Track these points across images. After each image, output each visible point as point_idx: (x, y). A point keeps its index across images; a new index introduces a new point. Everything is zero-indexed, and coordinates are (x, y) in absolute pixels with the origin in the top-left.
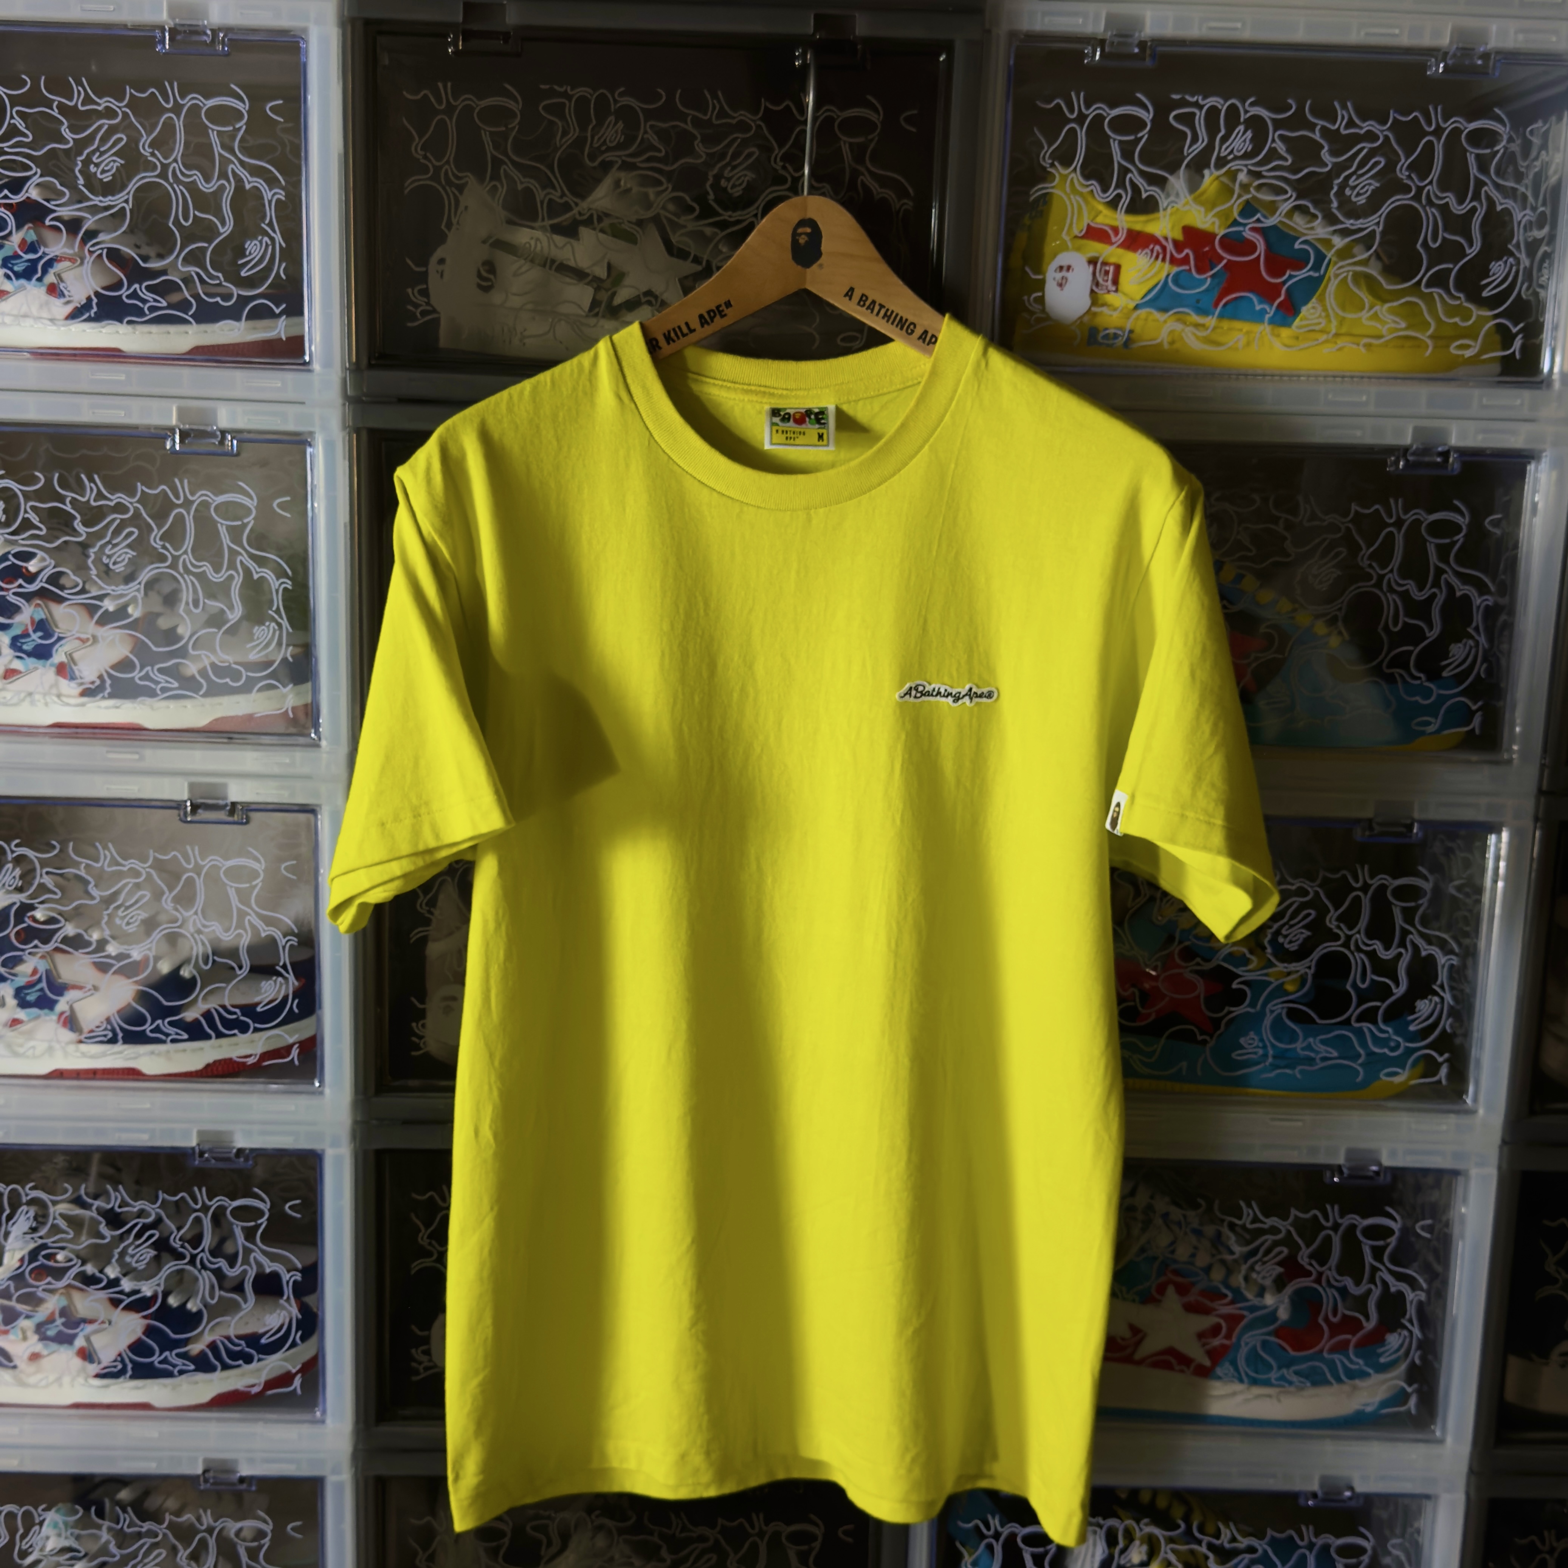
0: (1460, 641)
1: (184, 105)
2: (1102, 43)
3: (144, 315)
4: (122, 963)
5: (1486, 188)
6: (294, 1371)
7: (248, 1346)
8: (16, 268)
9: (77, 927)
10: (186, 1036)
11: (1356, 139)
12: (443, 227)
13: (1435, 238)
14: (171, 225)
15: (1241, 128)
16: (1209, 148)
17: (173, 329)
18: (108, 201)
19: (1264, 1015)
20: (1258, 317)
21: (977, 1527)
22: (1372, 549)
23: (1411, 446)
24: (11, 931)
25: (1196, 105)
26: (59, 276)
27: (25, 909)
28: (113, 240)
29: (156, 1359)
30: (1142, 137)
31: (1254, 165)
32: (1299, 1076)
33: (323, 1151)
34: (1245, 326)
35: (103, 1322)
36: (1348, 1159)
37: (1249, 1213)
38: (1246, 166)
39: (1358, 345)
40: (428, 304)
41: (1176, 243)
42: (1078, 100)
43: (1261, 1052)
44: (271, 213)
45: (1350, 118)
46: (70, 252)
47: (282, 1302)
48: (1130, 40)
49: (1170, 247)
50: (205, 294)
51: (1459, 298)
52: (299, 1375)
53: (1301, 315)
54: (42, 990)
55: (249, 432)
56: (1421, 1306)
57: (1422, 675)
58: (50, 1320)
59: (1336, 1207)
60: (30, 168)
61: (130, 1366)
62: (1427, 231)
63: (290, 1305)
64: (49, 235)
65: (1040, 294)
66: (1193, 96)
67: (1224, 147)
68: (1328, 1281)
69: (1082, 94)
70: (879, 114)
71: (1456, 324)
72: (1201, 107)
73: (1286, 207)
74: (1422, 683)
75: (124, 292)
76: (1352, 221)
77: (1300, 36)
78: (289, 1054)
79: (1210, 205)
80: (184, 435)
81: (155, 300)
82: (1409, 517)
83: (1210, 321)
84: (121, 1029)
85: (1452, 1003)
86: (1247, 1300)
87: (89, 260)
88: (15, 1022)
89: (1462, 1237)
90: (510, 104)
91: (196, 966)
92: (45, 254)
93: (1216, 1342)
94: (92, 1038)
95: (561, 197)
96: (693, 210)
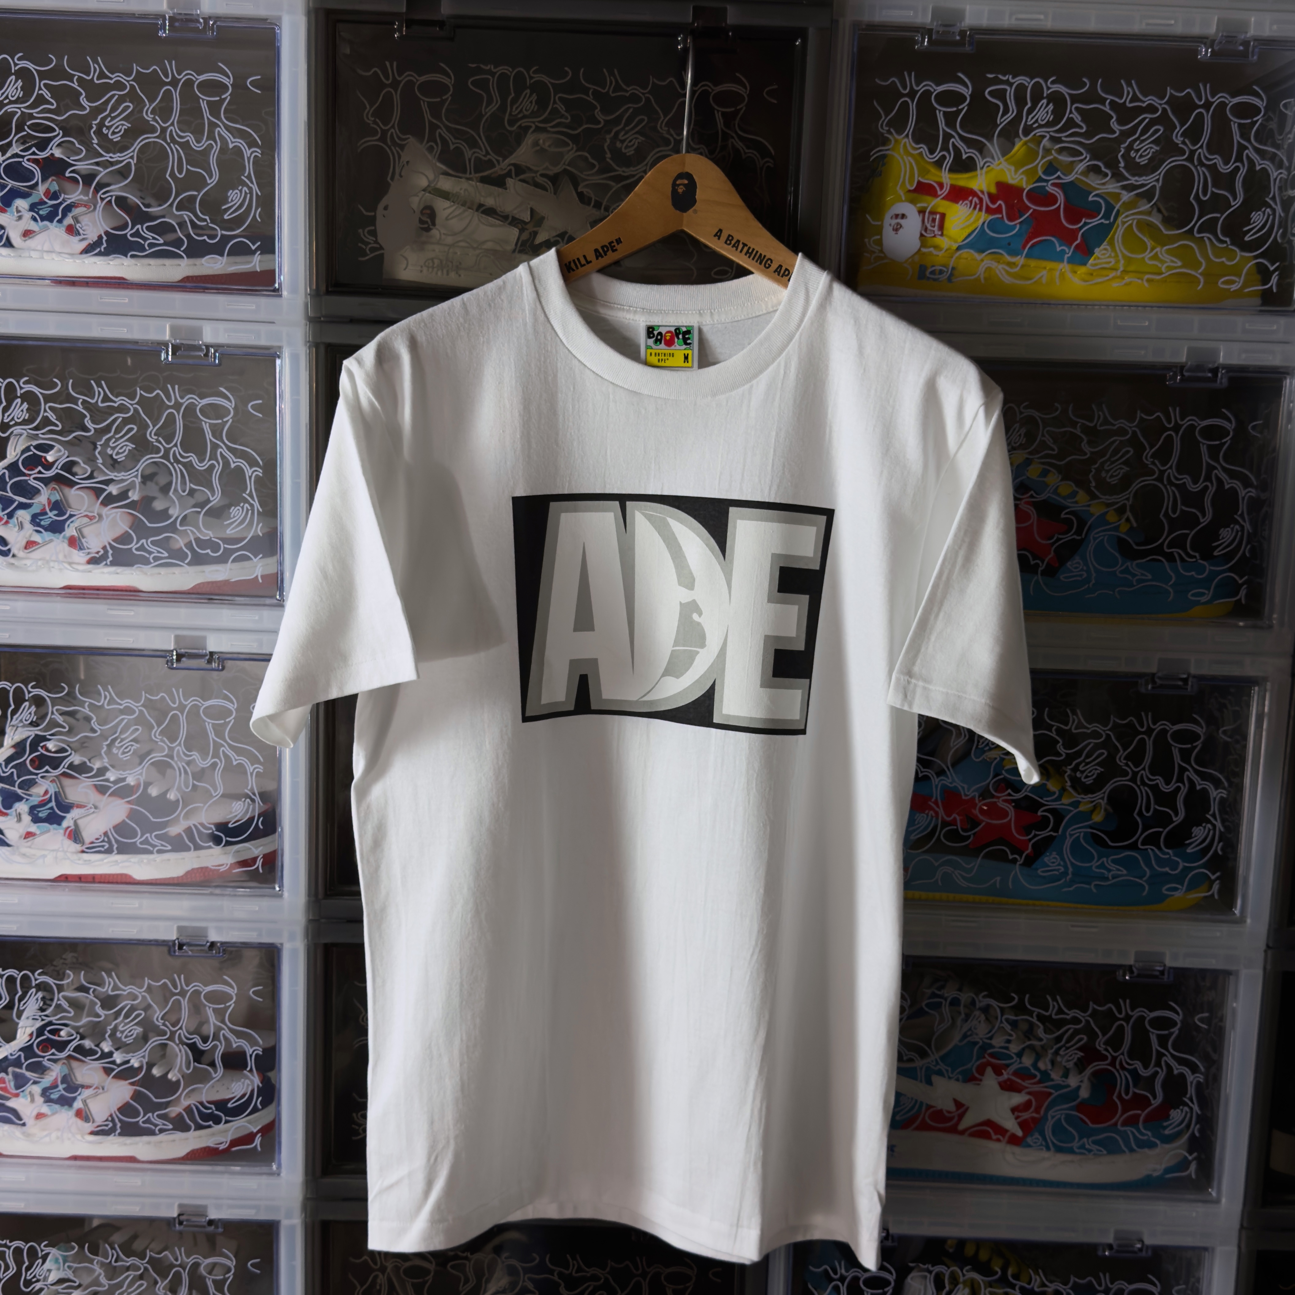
0: (1229, 527)
1: (180, 80)
2: (929, 32)
3: (146, 250)
4: (116, 786)
5: (1247, 151)
6: (255, 1131)
7: (216, 1110)
8: (41, 212)
9: (82, 756)
10: (169, 848)
11: (1141, 110)
12: (389, 179)
13: (1205, 193)
14: (167, 176)
15: (1045, 101)
16: (1018, 118)
17: (167, 262)
18: (116, 157)
19: (1066, 838)
20: (1059, 258)
21: (826, 1271)
22: (1153, 450)
23: (1186, 363)
24: (27, 758)
25: (1007, 82)
26: (76, 219)
27: (38, 740)
28: (121, 189)
29: (140, 1119)
30: (963, 108)
31: (1056, 131)
32: (1094, 891)
33: (282, 944)
34: (1049, 265)
35: (97, 1088)
36: (1136, 961)
37: (1054, 1006)
38: (1048, 132)
39: (1142, 280)
40: (376, 242)
41: (990, 195)
42: (910, 79)
43: (1062, 869)
44: (249, 168)
45: (1134, 93)
46: (87, 198)
47: (245, 1072)
48: (952, 29)
49: (986, 199)
50: (195, 234)
51: (1225, 242)
52: (260, 1134)
53: (1095, 255)
54: (52, 808)
55: (229, 346)
56: (1199, 1086)
57: (1197, 555)
58: (54, 1086)
59: (1128, 1001)
60: (54, 130)
61: (119, 1125)
62: (1197, 186)
63: (253, 1075)
64: (68, 186)
65: (878, 237)
66: (1005, 75)
67: (1030, 117)
68: (1121, 1064)
69: (913, 74)
70: (746, 88)
71: (1223, 262)
72: (1011, 85)
73: (1081, 167)
74: (1196, 561)
75: (128, 232)
76: (1137, 178)
77: (1092, 26)
78: (255, 864)
79: (1018, 165)
80: (176, 349)
81: (154, 238)
82: (1186, 423)
83: (1020, 260)
84: (117, 841)
85: (1222, 829)
86: (1052, 1080)
87: (101, 205)
88: (29, 835)
89: (1233, 1027)
90: (445, 80)
91: (179, 789)
92: (64, 200)
93: (1026, 1115)
94: (92, 849)
95: (485, 156)
96: (593, 166)
